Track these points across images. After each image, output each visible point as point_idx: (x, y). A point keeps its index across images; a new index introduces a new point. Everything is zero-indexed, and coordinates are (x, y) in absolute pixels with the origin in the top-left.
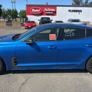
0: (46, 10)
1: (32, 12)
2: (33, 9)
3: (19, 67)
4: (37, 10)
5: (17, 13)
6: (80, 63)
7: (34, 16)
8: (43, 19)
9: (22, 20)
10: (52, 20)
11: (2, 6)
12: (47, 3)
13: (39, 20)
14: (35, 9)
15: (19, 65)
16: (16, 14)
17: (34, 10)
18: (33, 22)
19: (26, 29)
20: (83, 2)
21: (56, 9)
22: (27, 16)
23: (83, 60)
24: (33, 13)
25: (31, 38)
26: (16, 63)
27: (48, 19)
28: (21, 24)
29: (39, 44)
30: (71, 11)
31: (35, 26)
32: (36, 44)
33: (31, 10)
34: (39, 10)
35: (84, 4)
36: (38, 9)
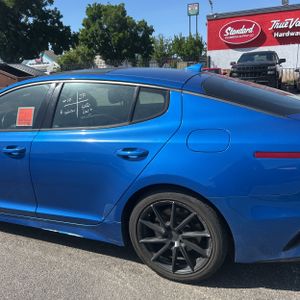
0: (276, 24)
1: (223, 37)
2: (229, 28)
4: (243, 31)
5: (201, 46)
11: (153, 30)
14: (237, 26)
17: (231, 32)
22: (209, 53)
24: (230, 40)
34: (250, 30)
36: (248, 25)
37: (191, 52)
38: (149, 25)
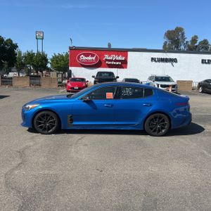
0: (107, 57)
1: (79, 60)
2: (82, 56)
3: (76, 125)
4: (90, 58)
5: (46, 60)
6: (138, 123)
7: (83, 68)
8: (101, 75)
9: (60, 76)
10: (118, 77)
11: (17, 47)
12: (109, 45)
13: (93, 77)
14: (87, 55)
15: (75, 123)
16: (44, 62)
18: (83, 80)
19: (69, 91)
20: (186, 40)
21: (126, 56)
22: (70, 68)
23: (141, 119)
25: (88, 95)
26: (72, 121)
27: (110, 75)
28: (59, 83)
29: (96, 102)
30: (155, 61)
31: (86, 86)
32: (92, 102)
33: (79, 58)
34: (94, 58)
35: (190, 43)
36: (93, 56)
37: (40, 63)
38: (14, 43)
